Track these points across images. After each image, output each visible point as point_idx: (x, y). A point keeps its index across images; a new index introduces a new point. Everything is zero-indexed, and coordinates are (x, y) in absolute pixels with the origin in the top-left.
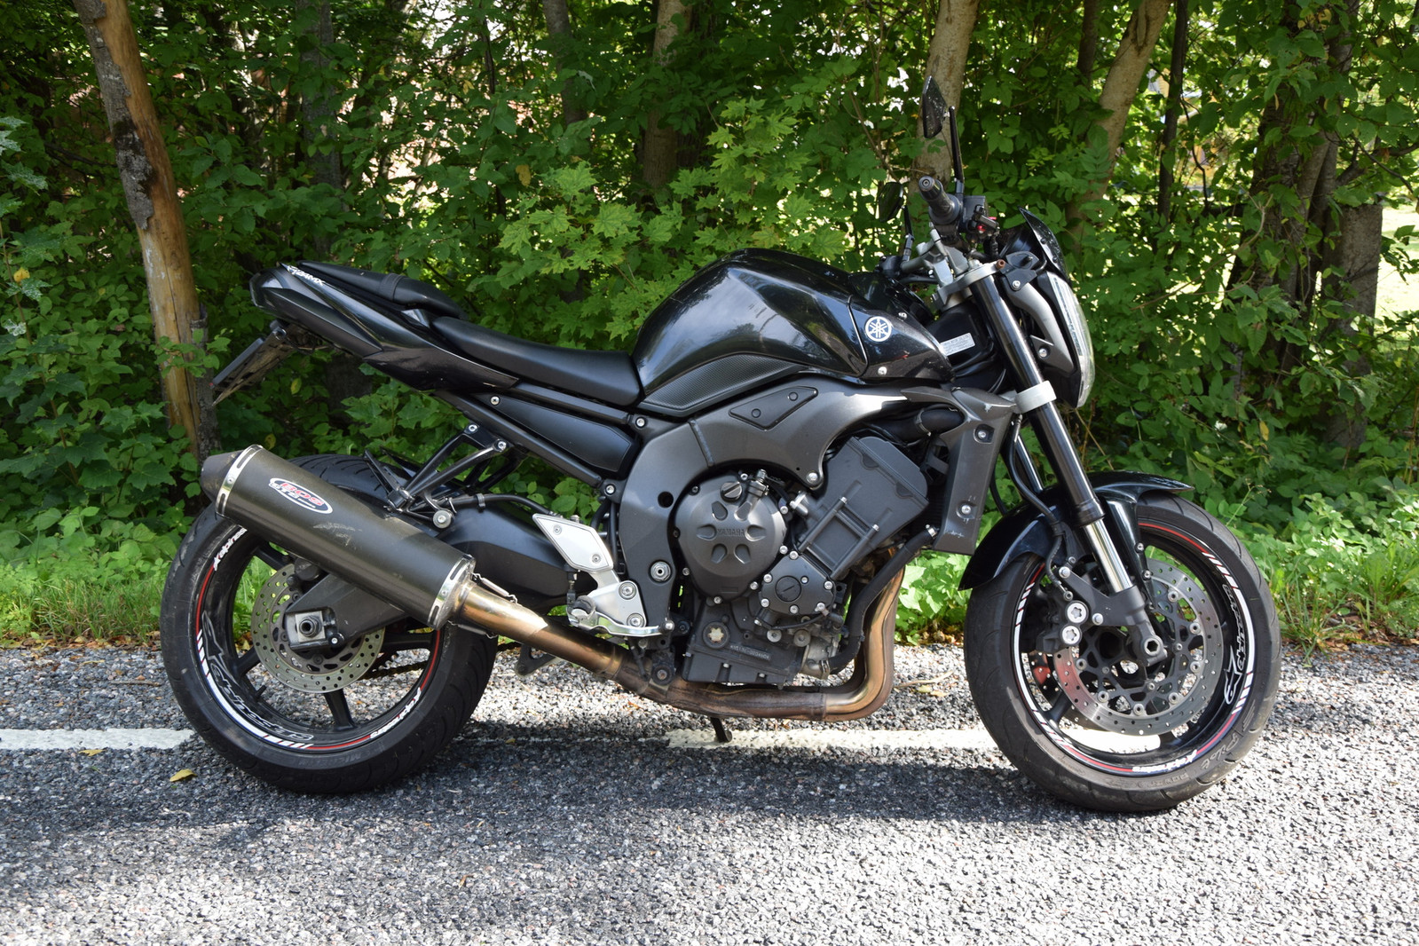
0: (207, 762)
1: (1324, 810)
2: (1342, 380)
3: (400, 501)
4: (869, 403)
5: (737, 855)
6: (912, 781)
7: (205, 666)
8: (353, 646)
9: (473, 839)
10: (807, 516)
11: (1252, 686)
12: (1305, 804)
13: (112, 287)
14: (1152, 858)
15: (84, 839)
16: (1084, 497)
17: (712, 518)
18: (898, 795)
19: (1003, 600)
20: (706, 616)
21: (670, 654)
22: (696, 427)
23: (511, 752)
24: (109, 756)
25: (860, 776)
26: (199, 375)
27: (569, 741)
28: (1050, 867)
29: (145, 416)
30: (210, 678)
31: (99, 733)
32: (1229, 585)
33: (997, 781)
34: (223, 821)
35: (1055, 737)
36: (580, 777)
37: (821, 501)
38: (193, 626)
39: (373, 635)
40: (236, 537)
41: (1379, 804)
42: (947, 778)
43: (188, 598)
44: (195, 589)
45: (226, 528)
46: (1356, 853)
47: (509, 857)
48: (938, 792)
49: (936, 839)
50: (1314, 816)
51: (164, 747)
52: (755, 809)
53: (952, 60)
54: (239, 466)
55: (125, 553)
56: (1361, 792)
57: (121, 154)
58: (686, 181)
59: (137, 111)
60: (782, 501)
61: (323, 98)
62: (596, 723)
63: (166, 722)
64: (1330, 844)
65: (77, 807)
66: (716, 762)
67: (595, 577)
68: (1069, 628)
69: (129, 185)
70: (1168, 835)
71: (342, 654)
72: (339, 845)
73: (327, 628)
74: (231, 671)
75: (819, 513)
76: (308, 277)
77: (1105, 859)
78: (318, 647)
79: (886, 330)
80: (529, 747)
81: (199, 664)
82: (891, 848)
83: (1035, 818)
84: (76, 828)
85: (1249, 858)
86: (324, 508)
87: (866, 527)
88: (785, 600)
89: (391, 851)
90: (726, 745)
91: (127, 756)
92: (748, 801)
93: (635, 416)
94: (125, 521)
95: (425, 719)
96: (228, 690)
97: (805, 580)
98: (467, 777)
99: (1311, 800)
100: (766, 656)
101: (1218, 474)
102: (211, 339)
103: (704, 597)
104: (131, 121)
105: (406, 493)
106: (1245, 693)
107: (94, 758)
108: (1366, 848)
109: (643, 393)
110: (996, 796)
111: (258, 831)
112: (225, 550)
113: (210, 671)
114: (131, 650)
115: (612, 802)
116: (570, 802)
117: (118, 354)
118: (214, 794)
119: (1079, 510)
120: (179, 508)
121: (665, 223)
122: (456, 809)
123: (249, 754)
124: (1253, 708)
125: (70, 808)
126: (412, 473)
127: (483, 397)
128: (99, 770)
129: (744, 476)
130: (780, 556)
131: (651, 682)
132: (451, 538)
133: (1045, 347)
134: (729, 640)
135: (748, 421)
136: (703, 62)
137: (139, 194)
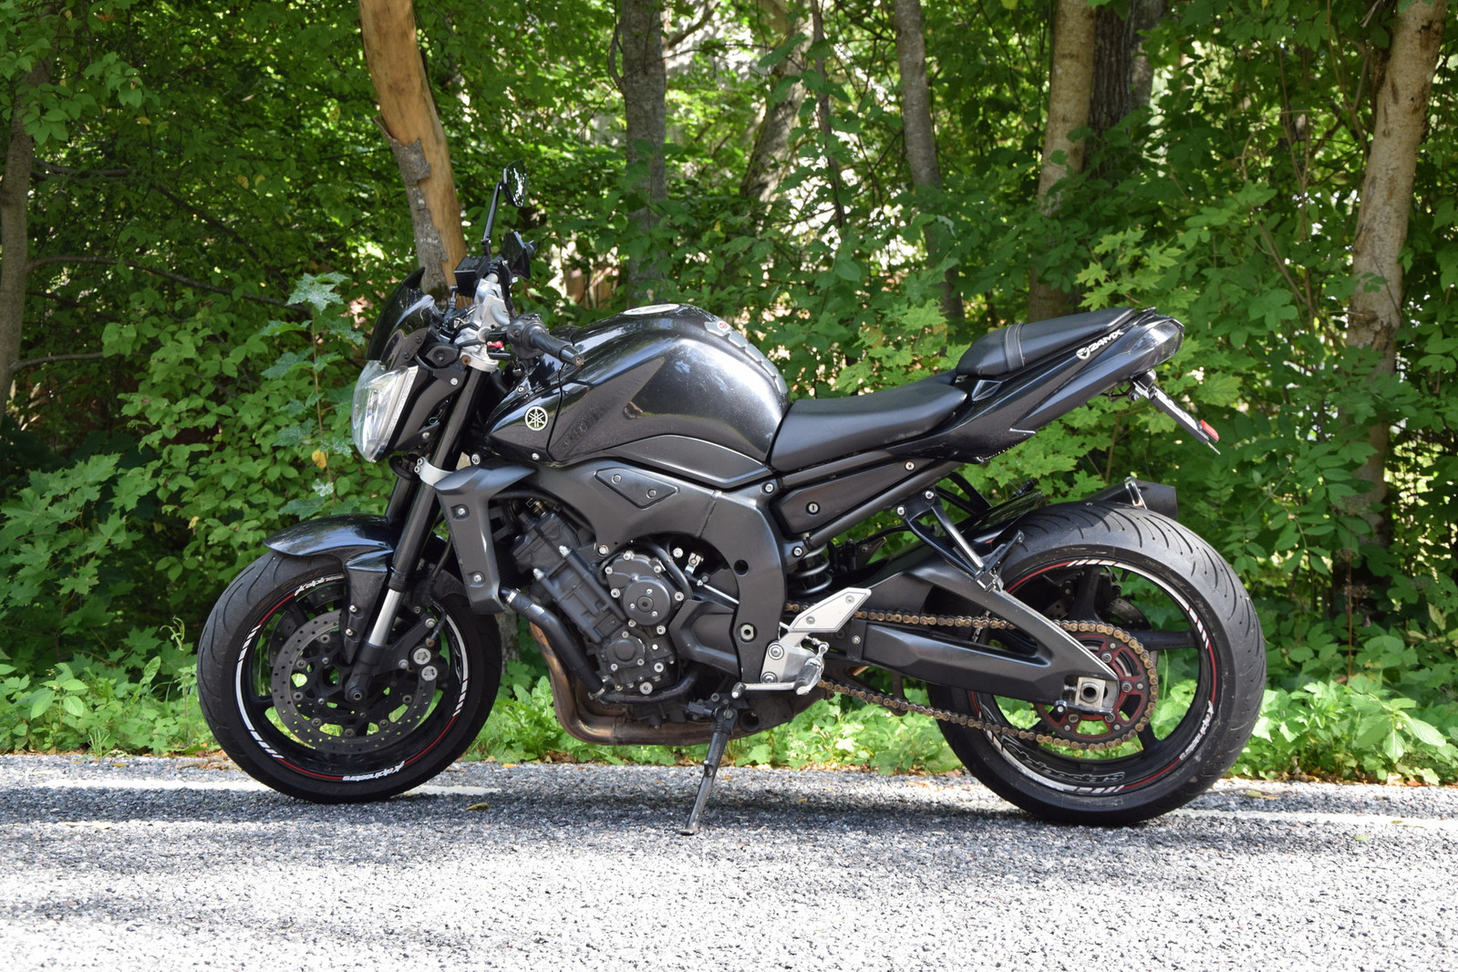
53: (1392, 180)
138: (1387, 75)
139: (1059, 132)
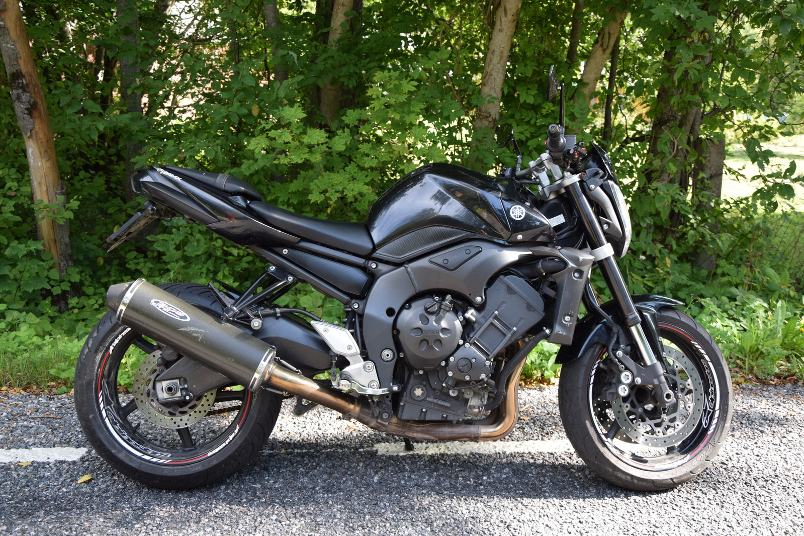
0: (99, 469)
1: (757, 487)
2: (710, 235)
3: (231, 313)
4: (511, 256)
5: (435, 524)
6: (524, 474)
7: (104, 413)
8: (197, 400)
9: (274, 517)
10: (474, 322)
11: (718, 418)
12: (746, 483)
13: (7, 170)
14: (672, 520)
15: (28, 524)
16: (630, 310)
17: (419, 324)
18: (518, 482)
19: (583, 370)
20: (412, 381)
21: (390, 403)
22: (409, 269)
23: (285, 459)
24: (37, 466)
25: (493, 471)
26: (61, 222)
27: (318, 452)
28: (617, 528)
29: (32, 248)
30: (107, 420)
31: (27, 451)
32: (705, 360)
33: (572, 472)
34: (116, 509)
35: (613, 449)
36: (330, 474)
37: (483, 313)
38: (96, 388)
39: (209, 393)
40: (124, 334)
41: (785, 483)
42: (544, 471)
43: (93, 371)
44: (97, 365)
45: (118, 328)
46: (783, 514)
47: (299, 529)
48: (540, 481)
49: (547, 511)
50: (752, 491)
51: (70, 460)
52: (437, 494)
53: (502, 52)
54: (131, 292)
55: (24, 332)
56: (773, 476)
57: (15, 92)
58: (351, 116)
59: (24, 66)
60: (460, 313)
61: (137, 62)
62: (331, 440)
63: (68, 443)
64: (767, 509)
65: (21, 501)
66: (408, 464)
67: (348, 359)
68: (622, 386)
69: (19, 110)
70: (676, 505)
71: (190, 405)
72: (192, 524)
73: (181, 390)
74: (119, 415)
75: (482, 320)
76: (171, 175)
77: (646, 521)
78: (177, 401)
79: (522, 213)
80: (295, 456)
81: (100, 412)
82: (523, 517)
83: (600, 495)
84: (22, 516)
85: (726, 519)
86: (185, 317)
87: (509, 329)
88: (462, 372)
89: (226, 527)
90: (411, 453)
91: (47, 466)
92: (432, 488)
93: (370, 262)
94: (20, 311)
95: (242, 444)
96: (118, 427)
97: (474, 360)
98: (262, 477)
99: (748, 481)
100: (448, 405)
101: (645, 285)
102: (68, 202)
103: (412, 369)
104: (21, 72)
105: (235, 308)
106: (715, 421)
107: (26, 468)
108: (788, 512)
109: (375, 247)
110: (574, 483)
111: (140, 516)
112: (117, 341)
113: (107, 416)
114: (37, 395)
115: (352, 491)
116: (328, 491)
117: (13, 209)
118: (107, 491)
119: (626, 318)
120: (48, 301)
121: (341, 140)
122: (259, 498)
123: (132, 467)
124: (720, 430)
125: (16, 503)
126: (237, 297)
127: (278, 249)
128: (31, 476)
129: (437, 298)
130: (459, 346)
131: (379, 421)
132: (259, 335)
133: (607, 223)
134: (426, 395)
135: (440, 266)
136: (358, 48)
137: (25, 116)
138: (502, 2)
139: (340, 11)
